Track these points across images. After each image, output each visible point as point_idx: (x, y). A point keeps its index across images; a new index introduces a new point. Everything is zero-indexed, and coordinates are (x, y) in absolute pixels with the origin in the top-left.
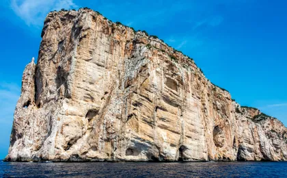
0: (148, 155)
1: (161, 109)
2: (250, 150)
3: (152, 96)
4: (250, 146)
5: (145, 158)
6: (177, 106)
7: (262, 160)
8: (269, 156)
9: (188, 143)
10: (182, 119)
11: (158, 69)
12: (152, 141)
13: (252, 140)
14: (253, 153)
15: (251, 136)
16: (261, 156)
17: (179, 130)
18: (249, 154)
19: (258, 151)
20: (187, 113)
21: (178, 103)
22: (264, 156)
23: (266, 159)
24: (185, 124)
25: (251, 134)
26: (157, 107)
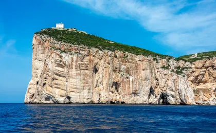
0: (53, 101)
1: (55, 79)
2: (173, 96)
3: (50, 74)
4: (173, 93)
5: (52, 102)
6: (64, 77)
7: (181, 104)
8: (184, 101)
9: (71, 95)
10: (67, 83)
11: (52, 61)
12: (52, 94)
13: (174, 88)
14: (175, 99)
15: (173, 86)
16: (180, 101)
17: (65, 88)
18: (172, 99)
19: (178, 97)
20: (70, 80)
21: (64, 75)
22: (182, 101)
23: (183, 103)
24: (69, 85)
25: (173, 83)
26: (53, 79)
